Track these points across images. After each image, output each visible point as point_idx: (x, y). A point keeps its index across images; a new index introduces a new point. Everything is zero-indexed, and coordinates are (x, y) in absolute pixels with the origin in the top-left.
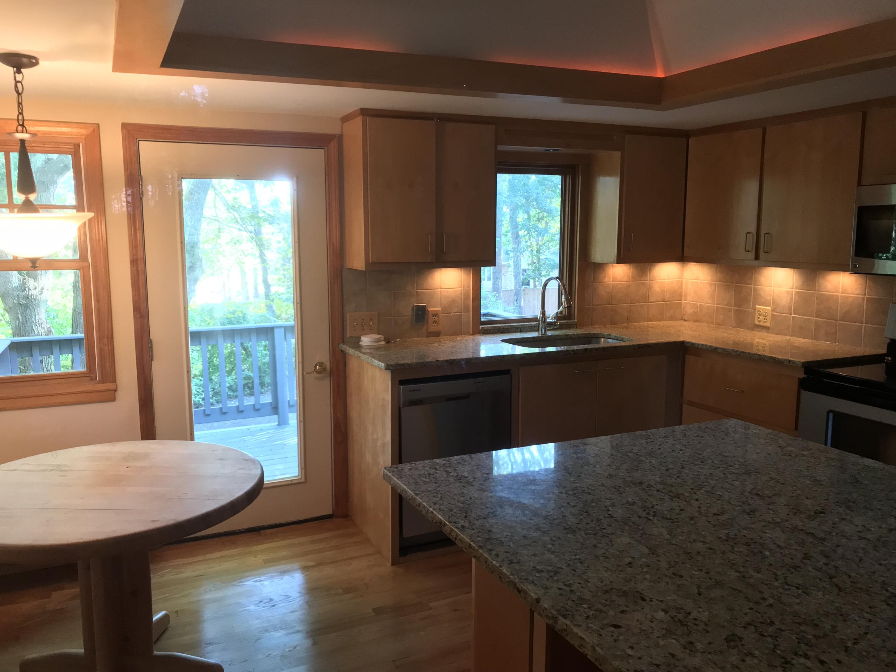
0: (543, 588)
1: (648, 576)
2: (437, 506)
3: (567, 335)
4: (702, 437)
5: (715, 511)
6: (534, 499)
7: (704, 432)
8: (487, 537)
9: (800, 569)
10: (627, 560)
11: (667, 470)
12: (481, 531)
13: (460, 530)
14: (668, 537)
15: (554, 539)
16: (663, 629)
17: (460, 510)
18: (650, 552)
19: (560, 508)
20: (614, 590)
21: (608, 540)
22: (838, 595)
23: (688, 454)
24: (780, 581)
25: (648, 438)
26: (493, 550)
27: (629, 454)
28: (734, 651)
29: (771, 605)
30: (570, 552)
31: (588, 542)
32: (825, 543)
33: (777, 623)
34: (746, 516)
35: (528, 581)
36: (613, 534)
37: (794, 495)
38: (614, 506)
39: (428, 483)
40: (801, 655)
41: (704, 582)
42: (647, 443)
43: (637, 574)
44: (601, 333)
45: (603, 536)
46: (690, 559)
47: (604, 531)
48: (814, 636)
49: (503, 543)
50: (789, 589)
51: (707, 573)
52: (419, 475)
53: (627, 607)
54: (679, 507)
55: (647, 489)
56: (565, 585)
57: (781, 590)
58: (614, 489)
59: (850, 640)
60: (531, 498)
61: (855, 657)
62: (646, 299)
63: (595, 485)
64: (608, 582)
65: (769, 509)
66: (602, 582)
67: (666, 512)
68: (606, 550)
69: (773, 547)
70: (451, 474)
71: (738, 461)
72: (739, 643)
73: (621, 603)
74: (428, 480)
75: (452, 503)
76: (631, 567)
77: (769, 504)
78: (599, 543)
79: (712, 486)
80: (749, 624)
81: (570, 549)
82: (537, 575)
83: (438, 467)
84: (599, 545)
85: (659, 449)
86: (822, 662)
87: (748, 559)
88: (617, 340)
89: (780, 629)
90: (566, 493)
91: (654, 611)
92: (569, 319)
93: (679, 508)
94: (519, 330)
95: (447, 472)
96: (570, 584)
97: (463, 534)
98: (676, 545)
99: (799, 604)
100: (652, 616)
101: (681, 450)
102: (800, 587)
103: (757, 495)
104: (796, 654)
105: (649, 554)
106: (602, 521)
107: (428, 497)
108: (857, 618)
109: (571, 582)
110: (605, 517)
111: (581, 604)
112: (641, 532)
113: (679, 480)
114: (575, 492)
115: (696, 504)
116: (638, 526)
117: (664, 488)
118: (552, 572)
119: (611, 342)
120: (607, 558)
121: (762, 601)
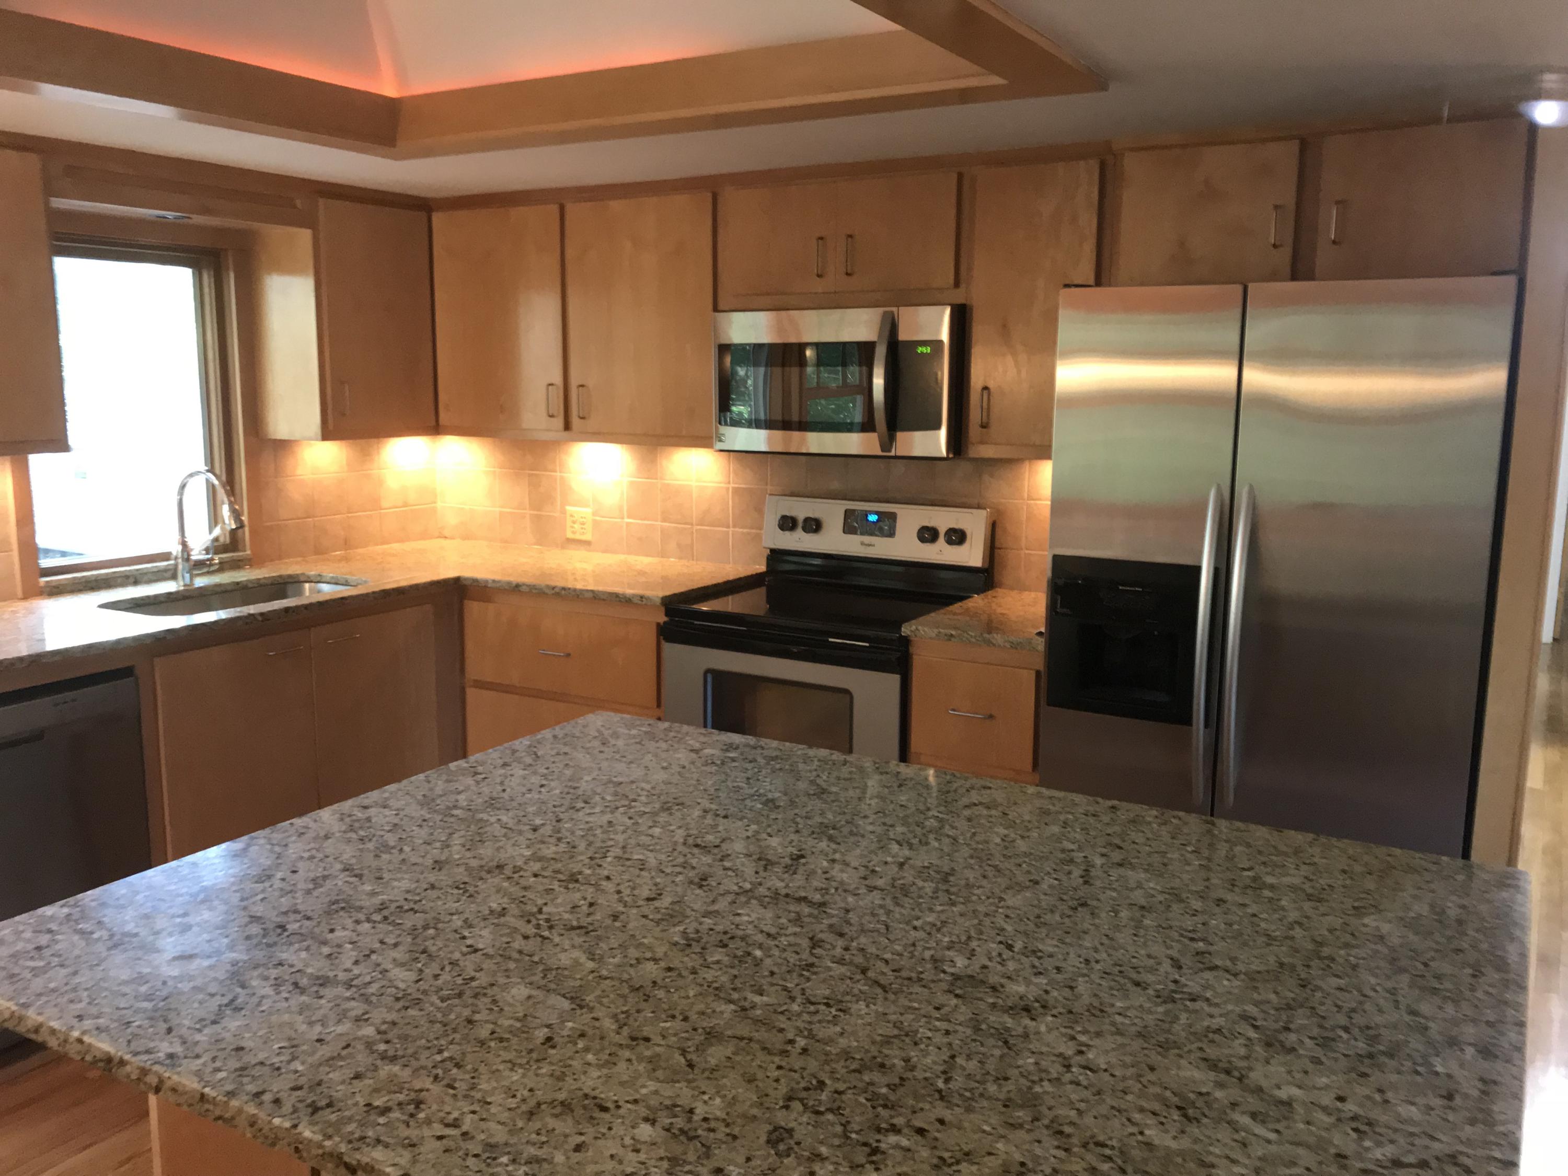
0: (405, 1147)
1: (590, 1057)
2: (89, 1022)
3: (238, 583)
4: (566, 754)
5: (646, 893)
6: (307, 949)
7: (565, 744)
8: (238, 1065)
9: (815, 969)
10: (542, 1034)
11: (535, 830)
12: (219, 1054)
13: (167, 1065)
14: (591, 965)
15: (384, 1027)
16: (661, 1159)
17: (151, 1019)
18: (574, 1006)
19: (368, 956)
20: (543, 1107)
21: (487, 1000)
22: (886, 999)
23: (557, 791)
24: (799, 1000)
25: (476, 774)
26: (263, 1092)
27: (455, 812)
28: (790, 1159)
29: (805, 1051)
30: (429, 1048)
31: (452, 1016)
32: (829, 911)
33: (828, 1082)
34: (698, 891)
35: (368, 1140)
36: (493, 985)
37: (749, 834)
38: (470, 926)
39: (44, 970)
40: (887, 1130)
41: (688, 1039)
42: (478, 782)
43: (571, 1058)
44: (303, 574)
45: (476, 996)
46: (645, 1000)
47: (474, 984)
48: (888, 1086)
49: (278, 1069)
50: (817, 1012)
51: (685, 1019)
52: (13, 956)
53: (581, 1134)
54: (585, 899)
55: (516, 876)
56: (447, 1125)
57: (806, 1017)
58: (456, 891)
59: (938, 1077)
60: (300, 950)
61: (958, 1106)
62: (375, 503)
63: (418, 891)
64: (526, 1093)
65: (725, 869)
66: (514, 1096)
67: (566, 916)
68: (495, 1023)
69: (760, 938)
70: (95, 936)
71: (642, 789)
72: (792, 1142)
73: (568, 1131)
74: (42, 964)
75: (122, 1006)
76: (553, 1047)
77: (721, 860)
78: (473, 1012)
79: (621, 845)
80: (790, 1099)
81: (423, 1041)
82: (381, 1120)
83: (54, 927)
84: (477, 1017)
85: (504, 790)
86: (921, 1132)
87: (735, 972)
88: (336, 584)
89: (836, 1092)
90: (368, 920)
91: (633, 1127)
92: (233, 551)
93: (587, 902)
94: (132, 580)
95: (82, 932)
96: (456, 1119)
97: (179, 1073)
98: (612, 978)
99: (842, 1034)
100: (633, 1138)
101: (542, 786)
102: (831, 1002)
103: (697, 846)
104: (879, 1130)
105: (573, 1009)
106: (461, 963)
107: (56, 1006)
108: (930, 1034)
109: (455, 1114)
110: (464, 955)
111: (495, 1159)
112: (541, 968)
113: (562, 847)
114: (385, 912)
115: (609, 886)
116: (530, 956)
117: (543, 869)
118: (409, 1104)
119: (327, 590)
120: (501, 1040)
121: (789, 1048)
